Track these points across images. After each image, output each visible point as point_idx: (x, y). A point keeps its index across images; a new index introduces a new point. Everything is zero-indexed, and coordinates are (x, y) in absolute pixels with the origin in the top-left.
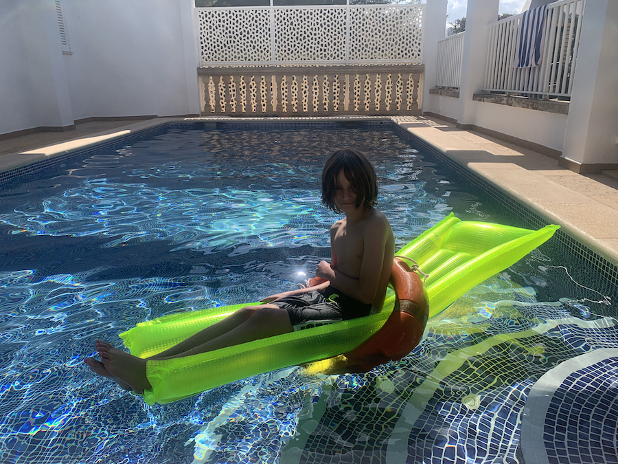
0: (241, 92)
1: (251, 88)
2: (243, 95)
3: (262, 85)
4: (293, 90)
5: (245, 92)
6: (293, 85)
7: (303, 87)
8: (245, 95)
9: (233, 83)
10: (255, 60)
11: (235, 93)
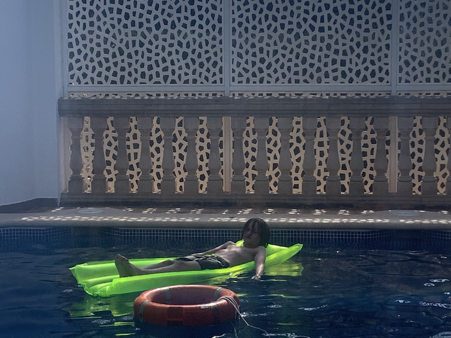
0: (152, 149)
1: (175, 140)
2: (157, 156)
3: (200, 135)
4: (270, 146)
5: (162, 149)
6: (270, 135)
7: (294, 141)
8: (161, 155)
9: (134, 131)
10: (187, 82)
11: (139, 151)
